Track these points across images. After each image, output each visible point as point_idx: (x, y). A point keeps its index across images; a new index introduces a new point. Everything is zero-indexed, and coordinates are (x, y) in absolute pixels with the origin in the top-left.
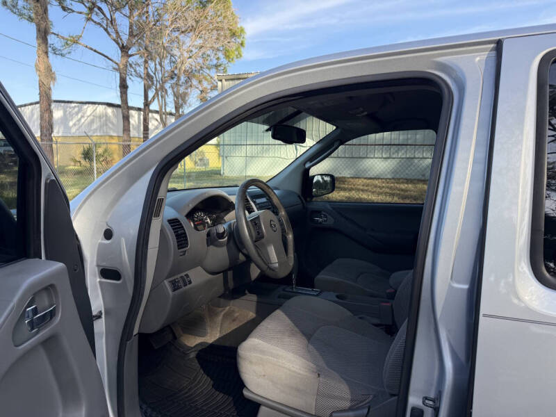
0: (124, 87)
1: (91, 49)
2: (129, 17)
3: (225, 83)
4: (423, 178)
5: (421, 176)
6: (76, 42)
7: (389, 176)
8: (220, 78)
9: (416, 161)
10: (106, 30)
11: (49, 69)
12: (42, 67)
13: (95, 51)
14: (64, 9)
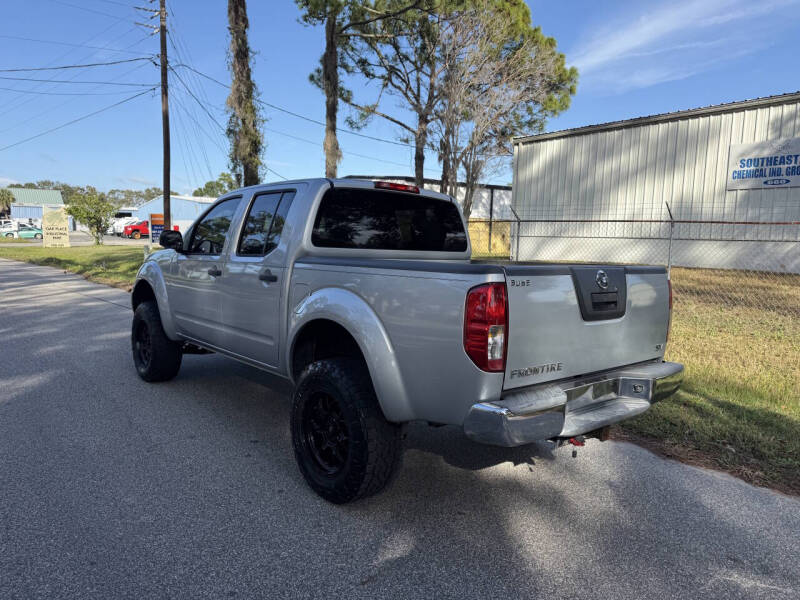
0: (420, 159)
1: (387, 117)
2: (430, 77)
3: (522, 147)
4: (782, 271)
5: (779, 267)
6: (373, 111)
7: (731, 268)
8: (516, 141)
9: (770, 245)
10: (406, 94)
11: (336, 146)
12: (329, 145)
13: (392, 120)
14: (368, 75)
